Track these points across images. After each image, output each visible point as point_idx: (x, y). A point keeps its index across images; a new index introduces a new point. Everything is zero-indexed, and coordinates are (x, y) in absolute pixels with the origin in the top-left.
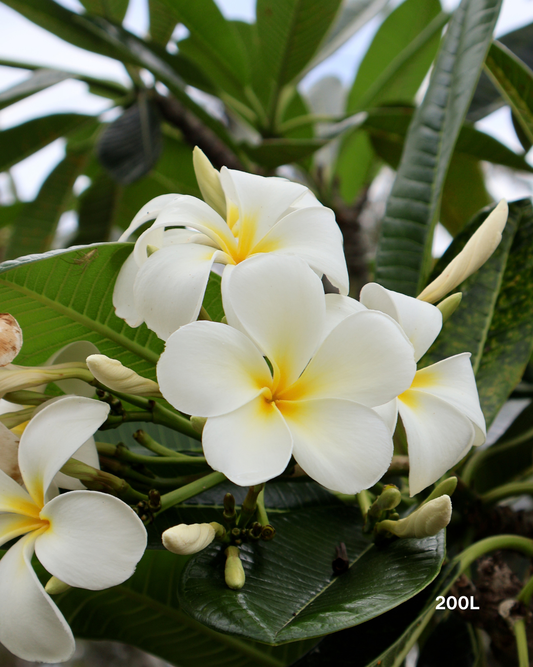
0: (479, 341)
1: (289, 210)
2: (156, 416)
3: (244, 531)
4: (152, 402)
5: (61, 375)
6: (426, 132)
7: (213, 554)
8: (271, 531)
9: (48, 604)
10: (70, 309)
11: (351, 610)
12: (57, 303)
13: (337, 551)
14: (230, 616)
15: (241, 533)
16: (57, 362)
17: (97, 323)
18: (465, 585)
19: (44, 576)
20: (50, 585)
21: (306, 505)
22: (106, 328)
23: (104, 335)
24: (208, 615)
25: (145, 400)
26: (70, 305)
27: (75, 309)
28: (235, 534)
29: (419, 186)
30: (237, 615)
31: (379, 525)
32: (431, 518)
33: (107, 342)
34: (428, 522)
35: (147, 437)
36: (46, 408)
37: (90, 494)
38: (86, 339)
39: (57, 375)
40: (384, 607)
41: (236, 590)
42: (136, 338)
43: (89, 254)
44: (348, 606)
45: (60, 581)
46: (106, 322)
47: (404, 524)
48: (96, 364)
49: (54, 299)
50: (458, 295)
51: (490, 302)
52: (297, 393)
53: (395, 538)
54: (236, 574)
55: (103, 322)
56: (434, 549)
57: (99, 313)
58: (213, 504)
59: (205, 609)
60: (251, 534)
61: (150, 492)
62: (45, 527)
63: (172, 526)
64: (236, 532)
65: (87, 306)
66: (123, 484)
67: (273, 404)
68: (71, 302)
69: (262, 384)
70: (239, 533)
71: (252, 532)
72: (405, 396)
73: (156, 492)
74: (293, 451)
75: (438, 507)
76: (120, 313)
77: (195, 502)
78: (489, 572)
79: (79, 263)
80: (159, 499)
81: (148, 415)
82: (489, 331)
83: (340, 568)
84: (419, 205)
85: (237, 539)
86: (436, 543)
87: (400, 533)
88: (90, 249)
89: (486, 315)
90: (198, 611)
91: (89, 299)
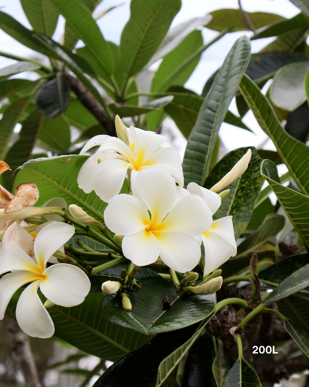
0: (228, 210)
1: (160, 148)
2: (89, 233)
3: (128, 286)
4: (88, 227)
5: (51, 212)
6: (209, 111)
7: (114, 296)
8: (140, 288)
9: (45, 312)
10: (55, 182)
11: (179, 322)
12: (50, 179)
13: (164, 299)
14: (127, 322)
15: (127, 288)
16: (48, 206)
17: (66, 189)
18: (215, 319)
19: (43, 299)
20: (46, 304)
21: (147, 278)
22: (69, 192)
23: (68, 195)
24: (117, 320)
25: (85, 226)
26: (55, 181)
27: (57, 182)
28: (124, 288)
29: (205, 136)
30: (130, 321)
31: (186, 289)
32: (213, 286)
33: (69, 198)
34: (211, 288)
35: (82, 242)
36: (47, 226)
37: (67, 265)
38: (60, 196)
39: (49, 212)
40: (193, 321)
41: (128, 311)
42: (81, 198)
43: (69, 159)
44: (177, 320)
45: (51, 302)
46: (70, 190)
47: (199, 288)
48: (73, 209)
49: (49, 178)
50: (228, 191)
51: (234, 193)
52: (160, 228)
53: (193, 294)
54: (127, 304)
55: (68, 190)
56: (211, 300)
57: (67, 185)
58: (108, 275)
59: (116, 318)
60: (132, 288)
61: (87, 267)
62: (43, 278)
63: (106, 281)
64: (125, 287)
65: (62, 182)
66: (76, 262)
67: (150, 232)
68: (56, 180)
69: (146, 224)
70: (126, 287)
71: (132, 287)
72: (205, 233)
73: (91, 267)
74: (160, 254)
75: (217, 281)
76: (80, 186)
77: (100, 273)
78: (226, 314)
79: (64, 163)
80: (91, 269)
81: (86, 232)
82: (232, 206)
83: (166, 306)
84: (204, 145)
85: (125, 290)
86: (212, 297)
87: (196, 292)
88: (69, 157)
89: (232, 199)
90: (112, 319)
91: (64, 179)
